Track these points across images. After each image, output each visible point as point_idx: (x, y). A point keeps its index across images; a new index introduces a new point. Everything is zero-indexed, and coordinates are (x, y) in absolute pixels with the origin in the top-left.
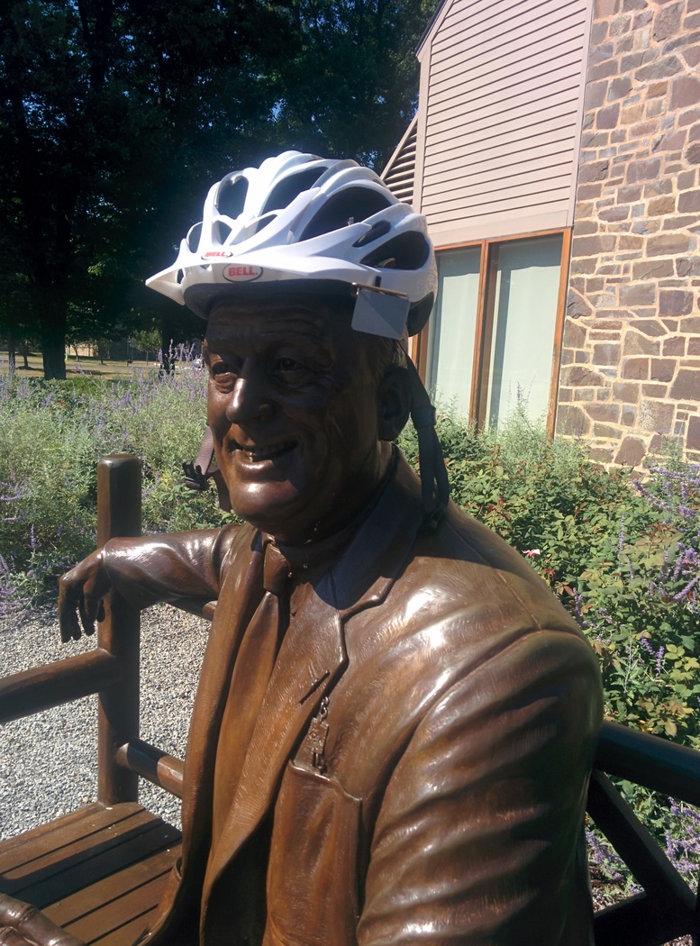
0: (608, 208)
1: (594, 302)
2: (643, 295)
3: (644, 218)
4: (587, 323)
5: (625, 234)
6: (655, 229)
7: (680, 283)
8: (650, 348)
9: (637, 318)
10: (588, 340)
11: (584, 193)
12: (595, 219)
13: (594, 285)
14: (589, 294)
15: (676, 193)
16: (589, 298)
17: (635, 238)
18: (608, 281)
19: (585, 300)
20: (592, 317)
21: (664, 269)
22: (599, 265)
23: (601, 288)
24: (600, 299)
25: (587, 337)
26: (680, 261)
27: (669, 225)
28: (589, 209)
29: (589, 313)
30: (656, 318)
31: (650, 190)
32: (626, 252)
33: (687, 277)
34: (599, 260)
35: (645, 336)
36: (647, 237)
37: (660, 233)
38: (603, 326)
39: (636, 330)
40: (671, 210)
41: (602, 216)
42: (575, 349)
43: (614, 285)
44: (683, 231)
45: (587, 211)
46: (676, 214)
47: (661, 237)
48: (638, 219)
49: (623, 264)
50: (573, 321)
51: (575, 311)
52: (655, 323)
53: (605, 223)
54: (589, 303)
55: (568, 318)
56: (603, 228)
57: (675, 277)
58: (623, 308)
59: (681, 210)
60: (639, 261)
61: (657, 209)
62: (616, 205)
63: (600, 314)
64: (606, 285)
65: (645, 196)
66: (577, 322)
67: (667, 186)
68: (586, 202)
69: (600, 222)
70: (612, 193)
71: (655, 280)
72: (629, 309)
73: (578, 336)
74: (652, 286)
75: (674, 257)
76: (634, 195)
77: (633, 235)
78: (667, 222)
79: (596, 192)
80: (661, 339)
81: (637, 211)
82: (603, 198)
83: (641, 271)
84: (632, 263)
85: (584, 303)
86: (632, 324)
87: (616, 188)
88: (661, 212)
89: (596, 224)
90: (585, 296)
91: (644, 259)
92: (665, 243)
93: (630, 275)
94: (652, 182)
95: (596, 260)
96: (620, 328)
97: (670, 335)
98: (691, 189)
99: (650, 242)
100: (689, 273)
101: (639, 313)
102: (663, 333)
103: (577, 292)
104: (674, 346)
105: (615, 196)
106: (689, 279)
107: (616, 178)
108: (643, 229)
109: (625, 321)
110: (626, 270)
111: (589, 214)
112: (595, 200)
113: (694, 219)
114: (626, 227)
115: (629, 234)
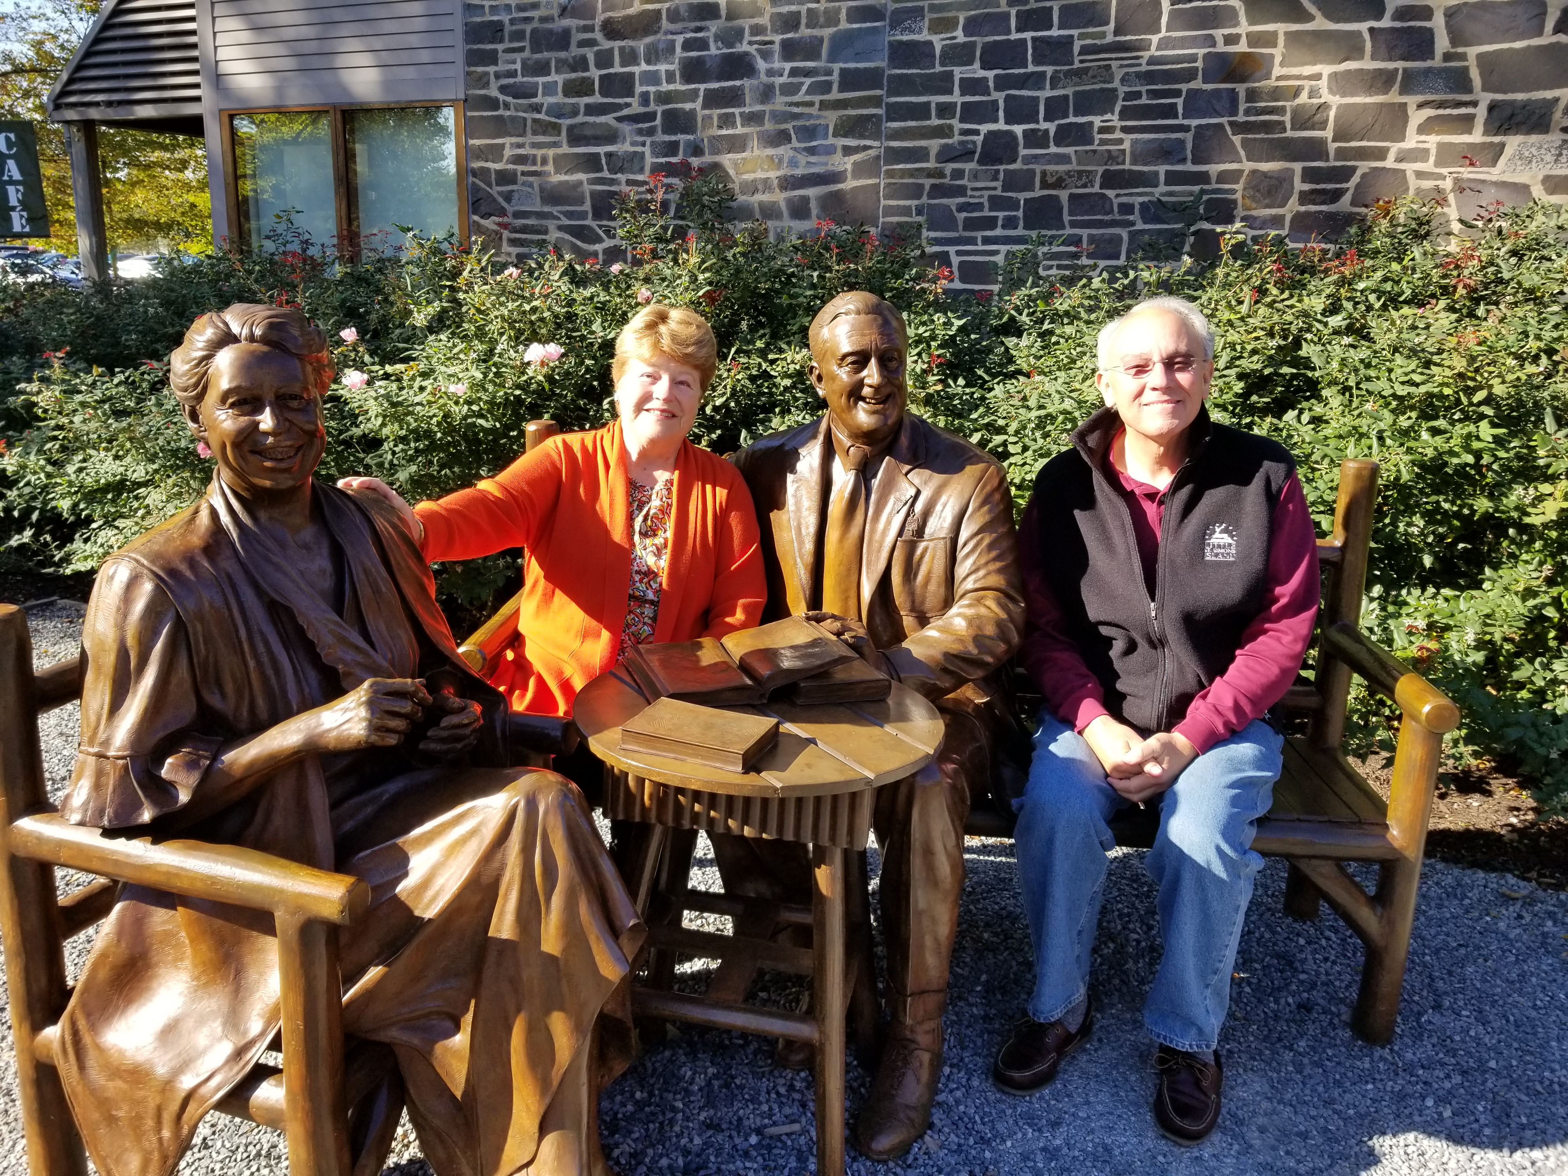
0: (511, 81)
1: (508, 197)
2: (569, 194)
3: (558, 98)
4: (505, 226)
5: (538, 116)
6: (575, 113)
7: (612, 182)
9: (566, 222)
10: (505, 246)
11: (475, 58)
12: (494, 92)
13: (505, 177)
14: (500, 189)
15: (595, 73)
16: (499, 193)
17: (550, 123)
18: (523, 173)
19: (496, 196)
20: (508, 218)
21: (590, 163)
22: (508, 153)
23: (514, 182)
24: (516, 196)
25: (505, 243)
26: (609, 155)
27: (591, 110)
28: (485, 80)
29: (502, 212)
30: (589, 222)
31: (562, 66)
32: (541, 139)
33: (619, 176)
34: (508, 146)
35: (579, 243)
36: (566, 122)
37: (581, 119)
38: (524, 229)
39: (567, 237)
40: (590, 92)
41: (503, 89)
43: (531, 179)
44: (607, 119)
45: (482, 81)
46: (597, 99)
47: (583, 124)
48: (552, 100)
49: (539, 153)
50: (483, 222)
51: (483, 209)
52: (589, 228)
53: (509, 99)
54: (501, 200)
55: (476, 218)
56: (507, 106)
57: (606, 174)
58: (546, 209)
59: (603, 94)
60: (560, 151)
61: (573, 89)
62: (520, 79)
63: (518, 215)
64: (521, 179)
65: (557, 72)
66: (488, 223)
67: (581, 64)
68: (480, 69)
69: (501, 97)
70: (514, 62)
71: (582, 177)
72: (555, 210)
73: (492, 242)
74: (580, 183)
75: (602, 150)
76: (542, 69)
77: (547, 118)
78: (587, 106)
79: (491, 58)
80: (599, 247)
81: (550, 89)
82: (502, 67)
83: (563, 164)
84: (551, 153)
85: (494, 200)
86: (560, 228)
87: (518, 57)
88: (579, 94)
89: (497, 100)
90: (496, 190)
91: (565, 149)
92: (588, 132)
93: (550, 168)
94: (563, 55)
95: (503, 146)
96: (546, 232)
97: (608, 243)
98: (612, 71)
99: (571, 128)
100: (621, 170)
101: (570, 215)
102: (600, 240)
103: (483, 185)
104: (615, 255)
105: (518, 66)
106: (623, 177)
107: (516, 45)
108: (557, 111)
109: (551, 225)
110: (544, 161)
111: (486, 85)
112: (491, 69)
113: (619, 107)
114: (537, 108)
115: (542, 116)
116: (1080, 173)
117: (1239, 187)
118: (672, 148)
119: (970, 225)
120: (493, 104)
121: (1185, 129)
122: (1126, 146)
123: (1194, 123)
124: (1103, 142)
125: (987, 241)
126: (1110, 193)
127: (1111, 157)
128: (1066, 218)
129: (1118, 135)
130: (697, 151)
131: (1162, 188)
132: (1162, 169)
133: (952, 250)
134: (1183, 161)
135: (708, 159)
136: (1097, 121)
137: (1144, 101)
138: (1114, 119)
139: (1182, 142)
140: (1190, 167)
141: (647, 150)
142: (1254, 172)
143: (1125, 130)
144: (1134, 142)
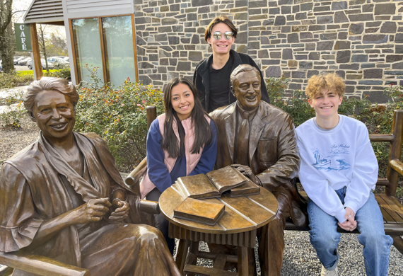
0: (146, 8)
1: (146, 39)
2: (163, 38)
3: (159, 12)
4: (145, 47)
6: (163, 16)
7: (174, 34)
8: (168, 55)
9: (162, 45)
10: (146, 53)
11: (136, 2)
12: (142, 11)
13: (145, 34)
15: (169, 5)
17: (157, 19)
18: (150, 33)
20: (146, 45)
21: (168, 29)
22: (146, 27)
23: (148, 35)
24: (148, 39)
26: (173, 27)
27: (168, 15)
29: (145, 43)
30: (168, 45)
31: (160, 3)
32: (155, 23)
34: (146, 25)
35: (166, 51)
36: (161, 19)
37: (165, 17)
38: (151, 48)
39: (163, 49)
40: (167, 10)
41: (144, 10)
42: (142, 56)
43: (152, 34)
44: (173, 17)
46: (169, 12)
47: (166, 19)
48: (157, 13)
49: (154, 27)
51: (140, 43)
52: (168, 47)
53: (146, 13)
55: (138, 45)
56: (145, 15)
57: (172, 32)
58: (157, 42)
59: (171, 10)
61: (163, 9)
62: (148, 7)
63: (149, 44)
65: (159, 5)
66: (141, 47)
67: (165, 2)
68: (138, 5)
69: (144, 12)
71: (165, 33)
72: (159, 42)
73: (142, 52)
74: (166, 35)
75: (171, 26)
76: (155, 4)
79: (140, 2)
80: (171, 52)
81: (157, 10)
82: (144, 4)
83: (161, 30)
84: (157, 27)
85: (143, 40)
86: (160, 47)
87: (148, 1)
88: (165, 11)
90: (143, 38)
91: (161, 26)
92: (167, 21)
93: (157, 31)
95: (144, 25)
96: (157, 49)
97: (174, 51)
98: (173, 4)
99: (163, 20)
100: (177, 31)
101: (163, 43)
102: (171, 50)
103: (140, 36)
104: (176, 54)
105: (148, 4)
106: (177, 33)
108: (159, 16)
109: (158, 46)
110: (156, 29)
111: (140, 9)
112: (141, 5)
113: (176, 14)
114: (153, 15)
115: (155, 17)
116: (303, 27)
117: (348, 29)
118: (190, 25)
119: (273, 42)
120: (142, 14)
121: (333, 13)
122: (316, 19)
123: (335, 11)
124: (309, 18)
125: (277, 46)
126: (312, 32)
127: (312, 22)
128: (300, 39)
129: (313, 16)
130: (197, 25)
131: (326, 30)
132: (326, 25)
133: (268, 49)
134: (332, 22)
135: (200, 27)
136: (307, 12)
137: (320, 6)
138: (312, 11)
139: (331, 17)
140: (334, 24)
141: (183, 25)
142: (352, 24)
143: (315, 14)
144: (318, 18)
